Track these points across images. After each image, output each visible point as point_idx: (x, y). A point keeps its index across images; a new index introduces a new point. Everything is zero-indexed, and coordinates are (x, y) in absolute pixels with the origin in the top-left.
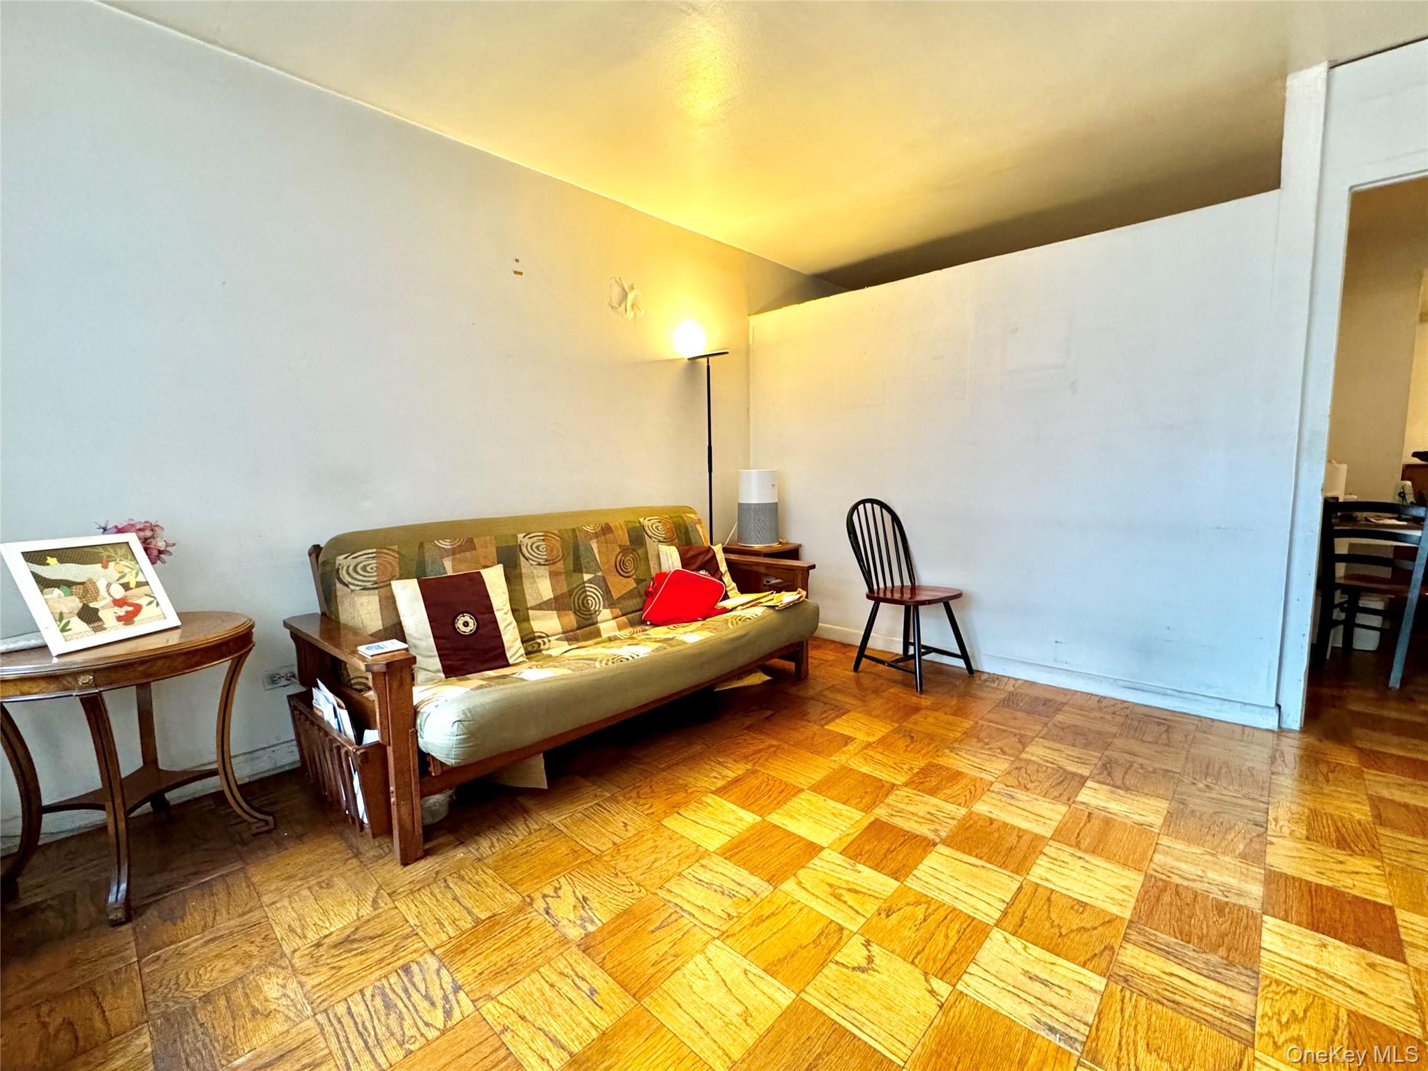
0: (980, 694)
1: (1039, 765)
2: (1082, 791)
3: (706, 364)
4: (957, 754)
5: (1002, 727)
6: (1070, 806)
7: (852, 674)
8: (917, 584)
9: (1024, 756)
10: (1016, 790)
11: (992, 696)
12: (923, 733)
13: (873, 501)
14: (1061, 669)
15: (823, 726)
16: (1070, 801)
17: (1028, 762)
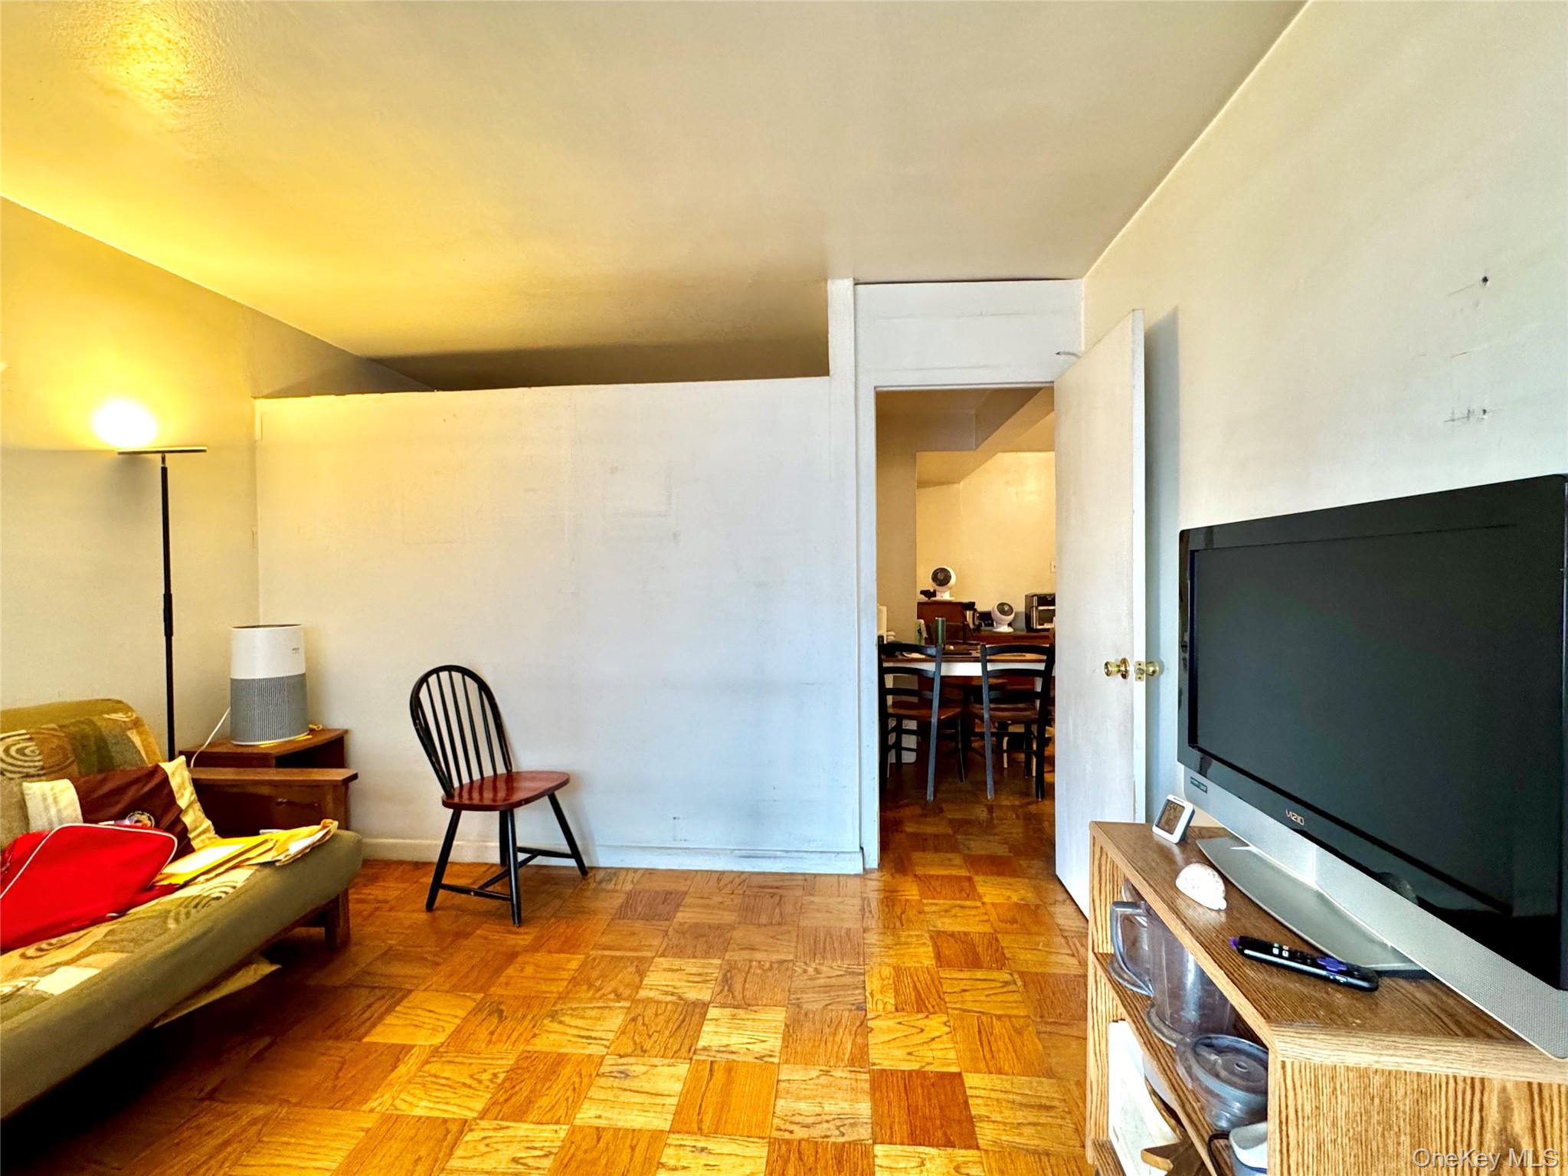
0: (594, 905)
1: (658, 1002)
2: (705, 1028)
3: (160, 465)
4: (561, 1022)
5: (618, 954)
6: (691, 1059)
7: (424, 916)
8: (514, 770)
9: (643, 994)
10: (632, 1060)
11: (608, 903)
12: (516, 998)
13: (450, 669)
14: (681, 848)
15: (360, 1039)
16: (690, 1051)
17: (648, 1001)
